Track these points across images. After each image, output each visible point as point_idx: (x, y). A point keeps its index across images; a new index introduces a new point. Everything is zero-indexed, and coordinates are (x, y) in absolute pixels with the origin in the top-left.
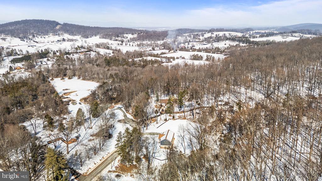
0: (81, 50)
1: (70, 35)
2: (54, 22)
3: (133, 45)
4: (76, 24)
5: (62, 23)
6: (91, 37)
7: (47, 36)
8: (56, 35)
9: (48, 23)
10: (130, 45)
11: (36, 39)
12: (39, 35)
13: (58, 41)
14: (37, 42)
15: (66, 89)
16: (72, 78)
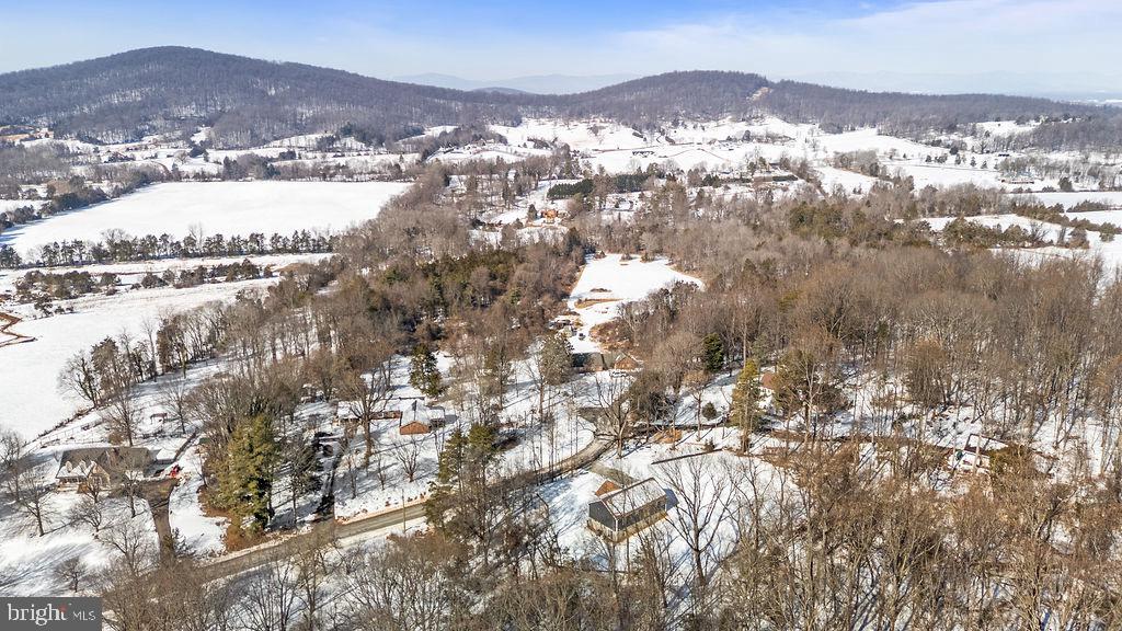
0: (770, 172)
1: (784, 120)
2: (752, 77)
3: (985, 166)
4: (820, 84)
5: (776, 81)
6: (853, 130)
7: (713, 124)
8: (743, 120)
9: (733, 81)
10: (973, 164)
11: (679, 133)
12: (693, 119)
13: (729, 139)
14: (672, 142)
15: (602, 290)
16: (653, 260)
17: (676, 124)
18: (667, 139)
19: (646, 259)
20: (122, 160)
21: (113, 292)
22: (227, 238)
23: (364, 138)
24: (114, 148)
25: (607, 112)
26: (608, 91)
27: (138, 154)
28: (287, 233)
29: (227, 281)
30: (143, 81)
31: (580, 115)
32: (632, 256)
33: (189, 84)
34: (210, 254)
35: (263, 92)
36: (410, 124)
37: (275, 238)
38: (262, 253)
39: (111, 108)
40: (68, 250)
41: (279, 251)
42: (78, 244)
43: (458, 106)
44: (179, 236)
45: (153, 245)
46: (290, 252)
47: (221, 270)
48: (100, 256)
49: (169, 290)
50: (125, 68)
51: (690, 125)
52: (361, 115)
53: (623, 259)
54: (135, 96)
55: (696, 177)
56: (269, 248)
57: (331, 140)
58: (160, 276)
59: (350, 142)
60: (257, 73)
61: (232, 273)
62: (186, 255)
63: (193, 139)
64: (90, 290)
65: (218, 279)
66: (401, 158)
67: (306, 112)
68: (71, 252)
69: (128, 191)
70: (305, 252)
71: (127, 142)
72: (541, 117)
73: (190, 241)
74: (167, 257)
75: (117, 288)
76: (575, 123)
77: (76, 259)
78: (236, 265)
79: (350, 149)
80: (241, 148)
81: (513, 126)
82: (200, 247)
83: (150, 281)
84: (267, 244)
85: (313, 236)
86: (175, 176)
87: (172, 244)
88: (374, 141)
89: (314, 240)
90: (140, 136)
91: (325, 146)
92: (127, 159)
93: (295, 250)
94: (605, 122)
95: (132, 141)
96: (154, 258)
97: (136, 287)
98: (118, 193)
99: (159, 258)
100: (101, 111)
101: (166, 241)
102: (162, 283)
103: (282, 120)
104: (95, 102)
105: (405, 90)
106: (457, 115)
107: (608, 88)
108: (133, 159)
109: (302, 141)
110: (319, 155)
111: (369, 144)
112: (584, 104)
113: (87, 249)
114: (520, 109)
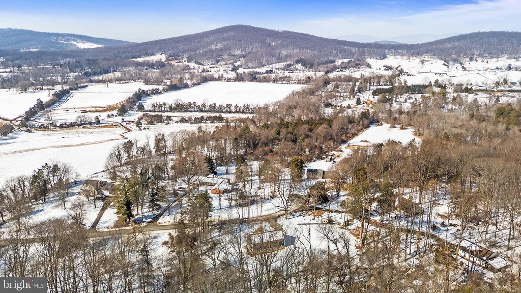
0: (511, 87)
13: (498, 68)
14: (464, 69)
15: (366, 141)
16: (407, 129)
17: (471, 59)
18: (463, 67)
19: (402, 128)
20: (206, 72)
21: (168, 123)
22: (218, 105)
23: (304, 64)
24: (205, 67)
25: (433, 53)
26: (437, 42)
27: (212, 70)
28: (241, 105)
29: (210, 123)
30: (225, 39)
31: (418, 54)
32: (396, 126)
33: (241, 41)
34: (210, 111)
35: (269, 44)
36: (330, 58)
37: (236, 107)
38: (230, 112)
39: (211, 51)
40: (161, 106)
41: (237, 112)
42: (164, 104)
43: (355, 50)
44: (199, 103)
45: (190, 106)
46: (241, 113)
47: (210, 118)
48: (171, 109)
49: (188, 124)
50: (219, 34)
51: (480, 60)
52: (307, 54)
53: (391, 127)
54: (220, 45)
55: (460, 88)
56: (233, 111)
57: (290, 65)
58: (187, 119)
59: (299, 66)
60: (268, 36)
61: (213, 120)
62: (201, 111)
63: (235, 64)
64: (161, 122)
65: (208, 122)
66: (315, 74)
67: (284, 52)
68: (162, 107)
69: (199, 84)
70: (247, 113)
71: (212, 64)
72: (398, 55)
73: (204, 105)
74: (195, 111)
75: (169, 122)
76: (414, 58)
77: (163, 109)
78: (216, 116)
79: (297, 69)
80: (252, 68)
81: (381, 59)
82: (207, 108)
83: (183, 120)
84: (233, 109)
85: (252, 107)
86: (220, 79)
87: (197, 106)
88: (308, 66)
89: (251, 108)
90: (218, 62)
91: (288, 67)
92: (208, 71)
93: (243, 112)
94: (431, 58)
95: (214, 64)
96: (190, 111)
97: (177, 122)
98: (194, 85)
99: (192, 111)
100: (206, 52)
101: (195, 105)
102: (187, 121)
103: (274, 56)
104: (205, 48)
105: (332, 42)
106: (354, 54)
107: (438, 41)
108: (210, 71)
109: (278, 65)
110: (282, 72)
111: (306, 67)
112: (421, 49)
113: (167, 106)
114: (386, 51)
